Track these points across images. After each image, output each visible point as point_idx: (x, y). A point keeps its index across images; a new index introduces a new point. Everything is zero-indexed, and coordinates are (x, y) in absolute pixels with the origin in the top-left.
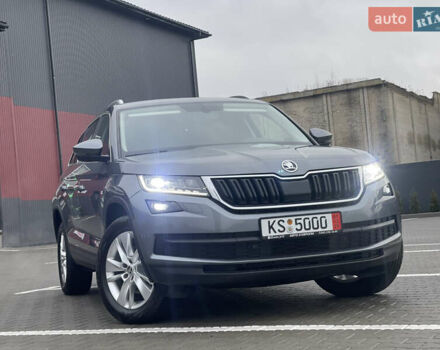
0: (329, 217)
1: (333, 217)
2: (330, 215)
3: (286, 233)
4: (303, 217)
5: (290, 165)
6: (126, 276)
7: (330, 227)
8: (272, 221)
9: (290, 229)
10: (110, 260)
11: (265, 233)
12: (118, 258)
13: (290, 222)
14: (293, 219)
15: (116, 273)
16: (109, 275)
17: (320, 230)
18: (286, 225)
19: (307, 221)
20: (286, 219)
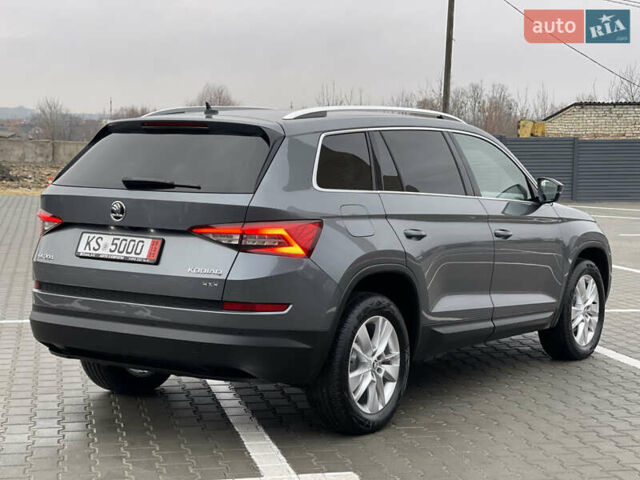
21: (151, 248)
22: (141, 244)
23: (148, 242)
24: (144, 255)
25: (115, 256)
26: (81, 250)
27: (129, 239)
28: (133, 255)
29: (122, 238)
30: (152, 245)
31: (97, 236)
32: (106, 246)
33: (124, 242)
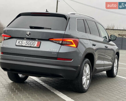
21: (37, 44)
22: (34, 43)
23: (36, 42)
24: (36, 45)
25: (27, 45)
26: (17, 44)
27: (31, 41)
28: (32, 45)
29: (29, 41)
30: (38, 43)
31: (21, 40)
32: (24, 43)
33: (29, 42)
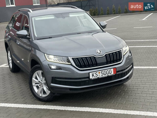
0: (112, 70)
1: (114, 70)
2: (113, 69)
3: (98, 77)
4: (104, 71)
5: (99, 51)
6: (40, 85)
7: (112, 73)
8: (93, 73)
9: (99, 75)
10: (34, 79)
11: (91, 77)
12: (36, 78)
13: (99, 73)
14: (100, 72)
15: (36, 84)
16: (33, 84)
17: (109, 74)
18: (98, 74)
19: (105, 72)
20: (98, 72)
